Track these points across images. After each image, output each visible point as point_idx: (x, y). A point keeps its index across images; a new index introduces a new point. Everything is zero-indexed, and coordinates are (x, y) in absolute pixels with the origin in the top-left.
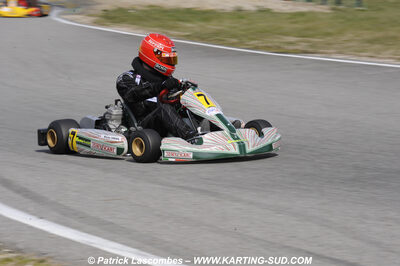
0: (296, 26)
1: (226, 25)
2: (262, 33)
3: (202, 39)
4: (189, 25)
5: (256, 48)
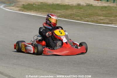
0: (104, 12)
1: (74, 11)
2: (90, 15)
3: (65, 17)
4: (59, 11)
5: (88, 21)
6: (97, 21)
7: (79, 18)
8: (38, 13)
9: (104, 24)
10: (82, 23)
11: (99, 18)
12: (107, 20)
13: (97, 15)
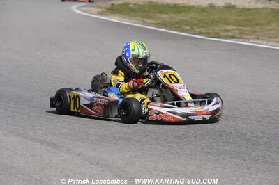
6: (216, 33)
7: (188, 28)
8: (125, 18)
9: (225, 38)
10: (186, 37)
11: (224, 29)
12: (237, 32)
13: (225, 24)
